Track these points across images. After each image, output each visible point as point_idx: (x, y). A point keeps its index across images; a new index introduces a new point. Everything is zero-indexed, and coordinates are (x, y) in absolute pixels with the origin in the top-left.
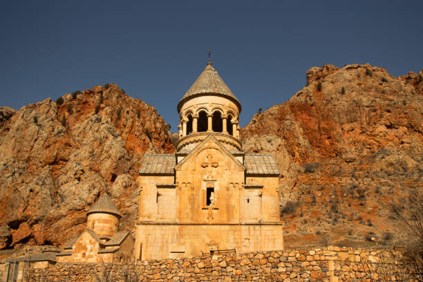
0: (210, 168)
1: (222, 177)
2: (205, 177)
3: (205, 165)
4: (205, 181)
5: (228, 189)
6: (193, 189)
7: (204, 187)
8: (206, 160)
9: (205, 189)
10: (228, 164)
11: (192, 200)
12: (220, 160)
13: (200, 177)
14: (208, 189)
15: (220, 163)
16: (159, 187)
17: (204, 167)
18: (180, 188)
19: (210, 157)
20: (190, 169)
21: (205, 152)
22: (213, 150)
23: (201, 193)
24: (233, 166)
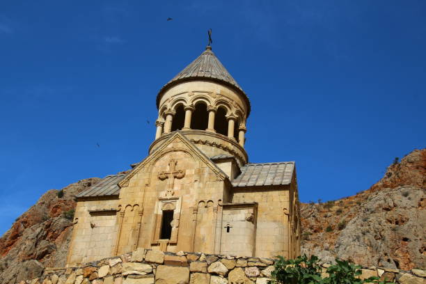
0: (170, 180)
1: (188, 192)
2: (162, 195)
3: (164, 176)
4: (161, 200)
5: (196, 211)
6: (142, 213)
7: (159, 209)
8: (168, 169)
9: (160, 213)
10: (200, 173)
11: (138, 232)
12: (188, 166)
13: (154, 194)
14: (165, 212)
15: (188, 172)
16: (93, 213)
17: (163, 179)
18: (123, 214)
19: (173, 163)
20: (142, 183)
21: (167, 157)
22: (179, 153)
23: (153, 220)
24: (206, 175)
